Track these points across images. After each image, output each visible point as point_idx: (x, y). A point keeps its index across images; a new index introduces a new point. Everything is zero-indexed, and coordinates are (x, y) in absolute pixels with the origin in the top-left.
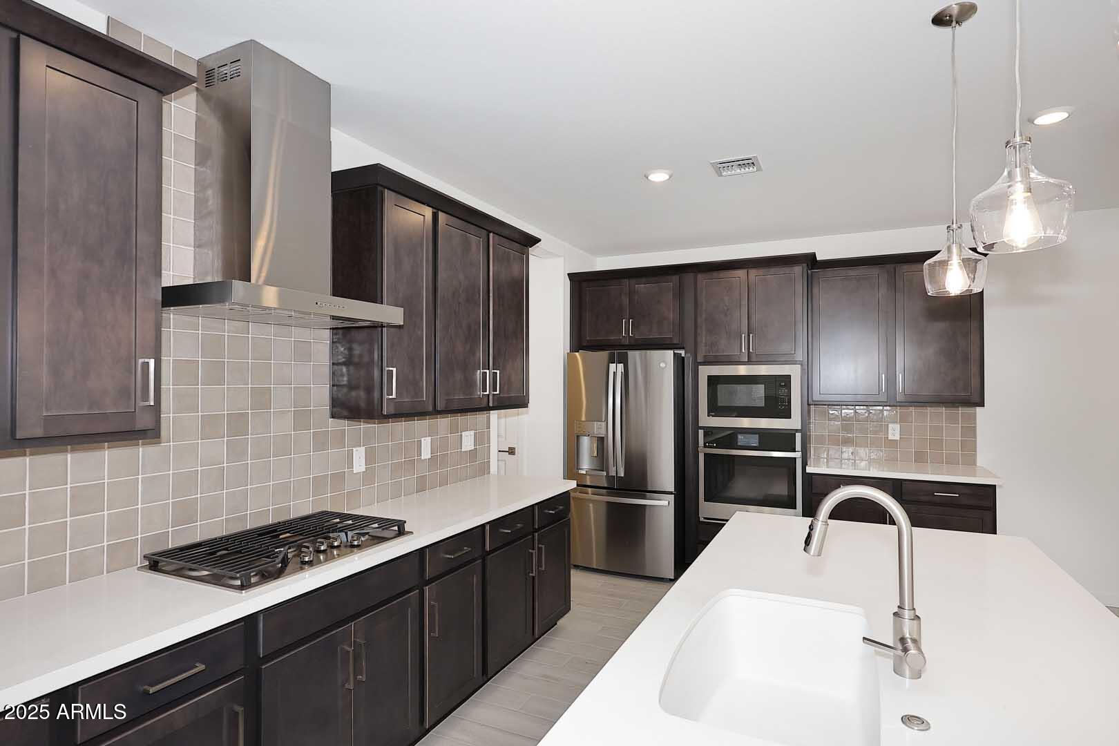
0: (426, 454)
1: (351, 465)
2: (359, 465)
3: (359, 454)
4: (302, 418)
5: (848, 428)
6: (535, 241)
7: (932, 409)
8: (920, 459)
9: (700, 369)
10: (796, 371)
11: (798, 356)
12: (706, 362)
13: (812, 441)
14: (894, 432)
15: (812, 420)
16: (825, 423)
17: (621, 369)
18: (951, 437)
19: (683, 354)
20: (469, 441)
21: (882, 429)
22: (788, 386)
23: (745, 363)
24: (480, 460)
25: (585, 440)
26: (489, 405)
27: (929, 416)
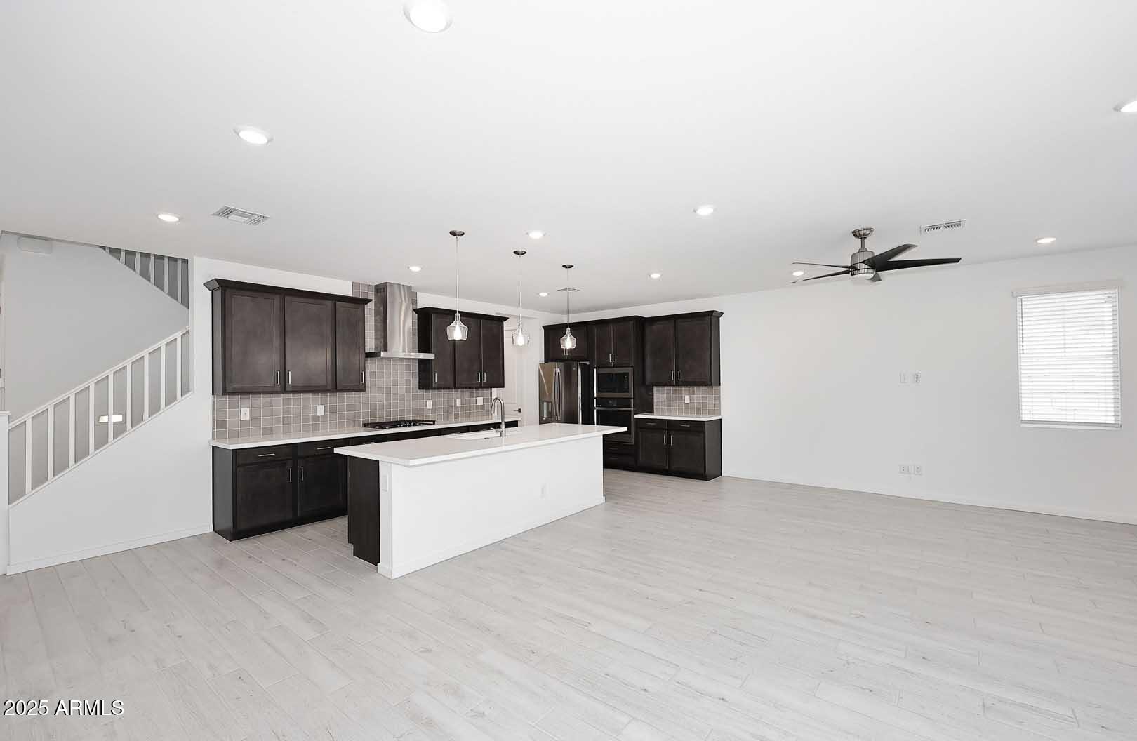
0: (459, 404)
1: (426, 406)
2: (430, 406)
3: (430, 403)
4: (408, 389)
5: (669, 399)
6: (506, 319)
7: (702, 388)
8: (698, 412)
9: (595, 370)
10: (630, 371)
11: (632, 364)
12: (598, 368)
13: (655, 404)
14: (687, 399)
15: (655, 394)
16: (660, 395)
17: (559, 370)
18: (711, 401)
19: (588, 363)
20: (480, 401)
21: (682, 398)
22: (628, 378)
23: (611, 367)
24: (486, 410)
25: (545, 404)
26: (481, 386)
27: (701, 392)
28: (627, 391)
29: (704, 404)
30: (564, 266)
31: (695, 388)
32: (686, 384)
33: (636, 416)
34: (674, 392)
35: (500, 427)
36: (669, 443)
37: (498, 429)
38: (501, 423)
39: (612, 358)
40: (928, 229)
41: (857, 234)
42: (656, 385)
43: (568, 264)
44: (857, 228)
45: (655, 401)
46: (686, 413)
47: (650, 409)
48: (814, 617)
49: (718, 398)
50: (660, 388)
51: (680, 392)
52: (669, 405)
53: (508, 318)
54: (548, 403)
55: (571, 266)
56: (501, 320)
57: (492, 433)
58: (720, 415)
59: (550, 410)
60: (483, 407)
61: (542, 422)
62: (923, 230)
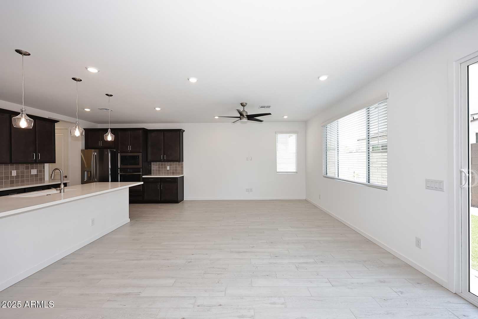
0: (14, 175)
5: (159, 168)
6: (57, 121)
7: (175, 163)
8: (173, 174)
9: (119, 154)
10: (140, 154)
11: (141, 151)
12: (120, 153)
13: (152, 171)
14: (168, 168)
15: (152, 166)
16: (154, 166)
17: (96, 154)
18: (179, 169)
19: (115, 150)
20: (34, 172)
21: (166, 168)
22: (139, 158)
23: (129, 153)
24: (40, 177)
25: (86, 173)
26: (36, 162)
27: (175, 165)
28: (138, 164)
29: (176, 170)
30: (107, 95)
31: (172, 163)
32: (168, 161)
33: (143, 177)
34: (162, 165)
35: (59, 187)
36: (161, 188)
37: (58, 189)
38: (60, 184)
39: (130, 148)
40: (262, 107)
41: (242, 105)
42: (153, 162)
43: (110, 94)
44: (242, 102)
45: (152, 169)
46: (168, 174)
47: (150, 173)
48: (239, 252)
49: (182, 167)
50: (155, 163)
51: (165, 165)
52: (159, 171)
53: (59, 121)
54: (88, 172)
55: (111, 96)
56: (53, 122)
57: (53, 191)
58: (183, 174)
59: (89, 175)
60: (36, 176)
61: (83, 182)
62: (260, 107)
